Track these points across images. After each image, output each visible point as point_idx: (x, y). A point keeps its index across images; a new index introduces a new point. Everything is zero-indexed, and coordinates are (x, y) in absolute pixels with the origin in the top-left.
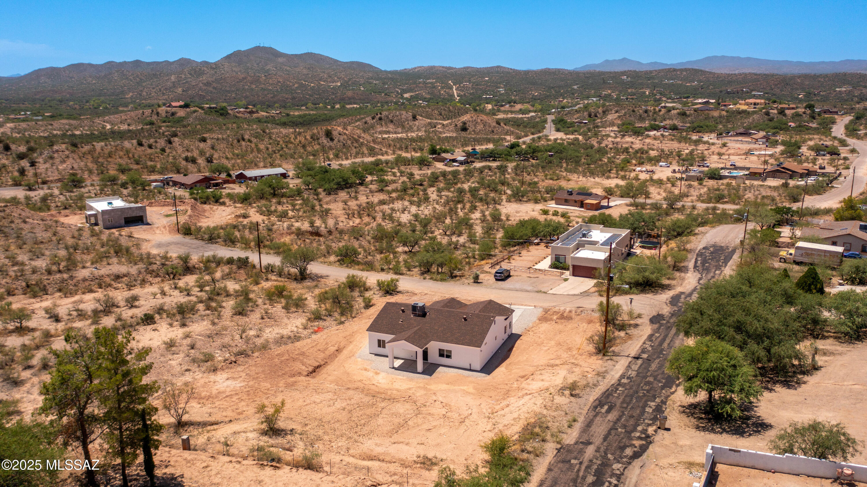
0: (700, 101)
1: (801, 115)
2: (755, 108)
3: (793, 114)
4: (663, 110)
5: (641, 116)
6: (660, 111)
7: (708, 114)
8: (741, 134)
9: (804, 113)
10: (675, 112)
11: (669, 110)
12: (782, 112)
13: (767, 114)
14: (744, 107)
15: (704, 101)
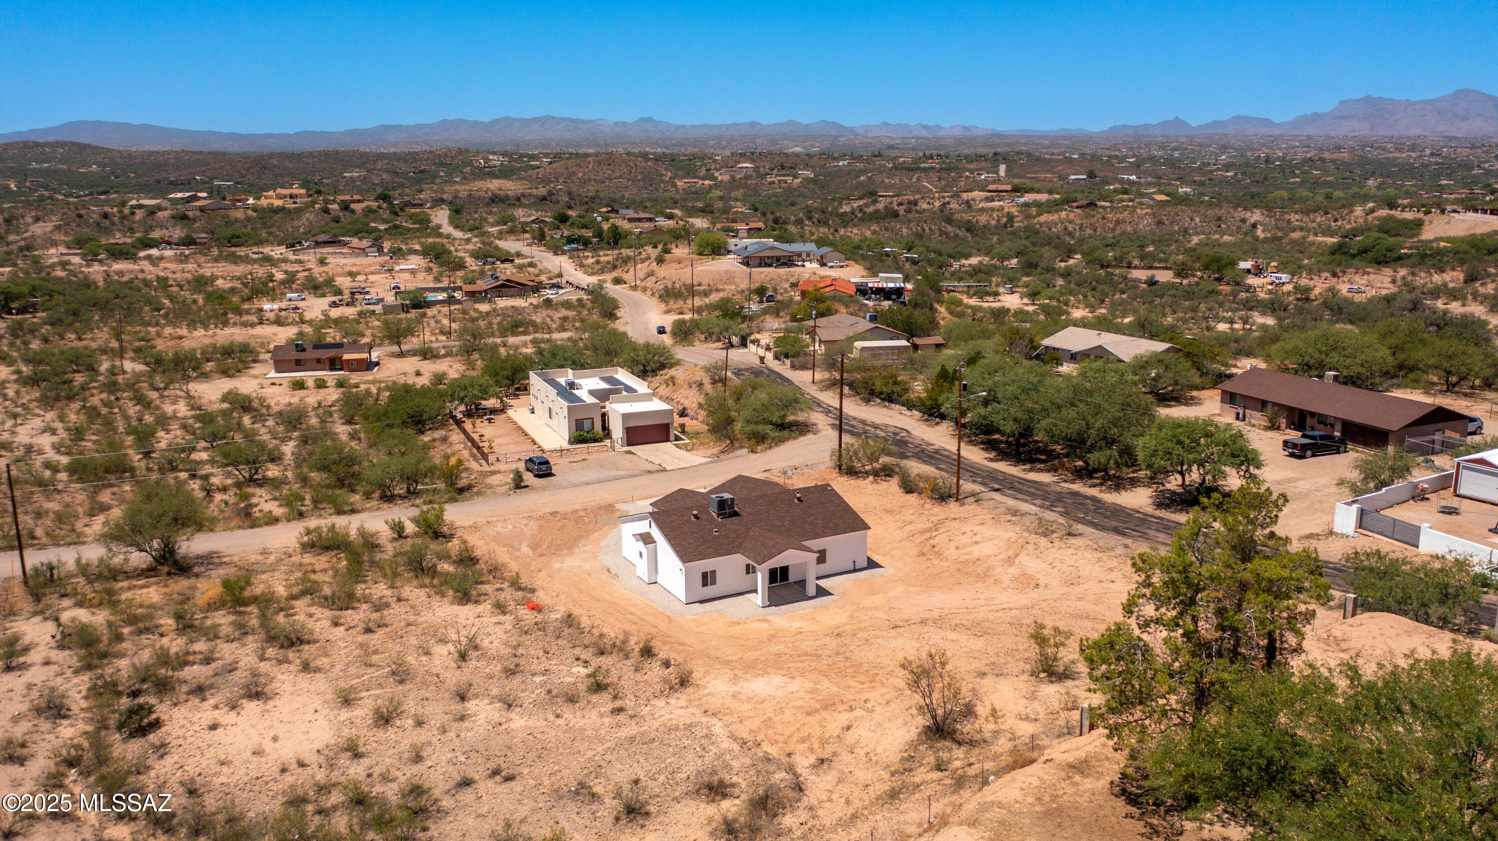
0: (180, 195)
1: (376, 211)
2: (295, 203)
3: (363, 210)
4: (137, 211)
5: (98, 225)
6: (133, 214)
7: (228, 217)
8: (326, 243)
9: (380, 207)
10: (166, 214)
11: (152, 212)
12: (345, 207)
13: (326, 211)
14: (278, 203)
15: (187, 194)
